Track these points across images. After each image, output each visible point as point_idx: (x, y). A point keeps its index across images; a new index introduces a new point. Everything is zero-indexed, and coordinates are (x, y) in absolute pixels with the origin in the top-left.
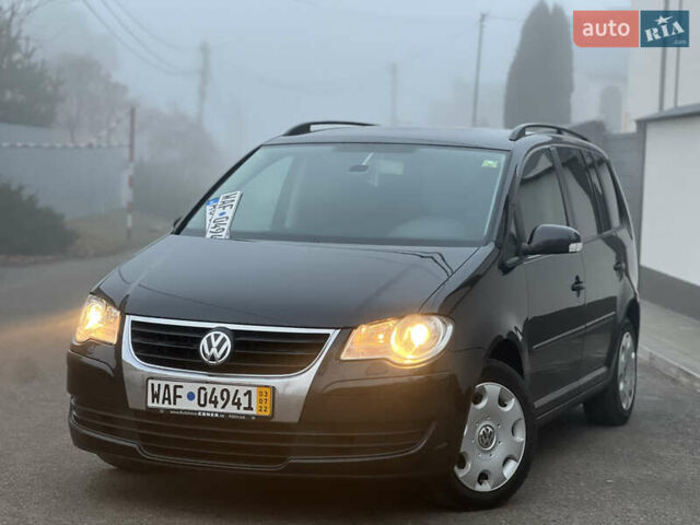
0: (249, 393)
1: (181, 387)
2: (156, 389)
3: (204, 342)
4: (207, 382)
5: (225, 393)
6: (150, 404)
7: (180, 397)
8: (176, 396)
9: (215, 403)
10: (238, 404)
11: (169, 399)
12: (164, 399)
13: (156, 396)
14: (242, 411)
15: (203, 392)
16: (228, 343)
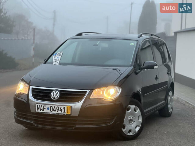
0: (64, 108)
1: (45, 106)
2: (38, 107)
3: (52, 93)
4: (53, 105)
5: (58, 108)
6: (37, 111)
7: (45, 109)
8: (44, 109)
9: (55, 110)
10: (61, 111)
11: (42, 109)
12: (41, 109)
13: (38, 109)
14: (62, 113)
15: (51, 107)
16: (59, 94)
